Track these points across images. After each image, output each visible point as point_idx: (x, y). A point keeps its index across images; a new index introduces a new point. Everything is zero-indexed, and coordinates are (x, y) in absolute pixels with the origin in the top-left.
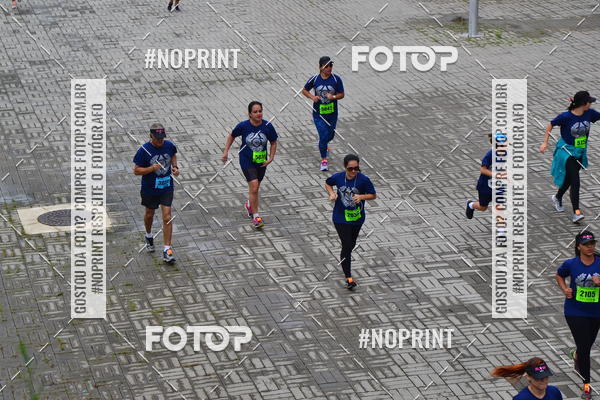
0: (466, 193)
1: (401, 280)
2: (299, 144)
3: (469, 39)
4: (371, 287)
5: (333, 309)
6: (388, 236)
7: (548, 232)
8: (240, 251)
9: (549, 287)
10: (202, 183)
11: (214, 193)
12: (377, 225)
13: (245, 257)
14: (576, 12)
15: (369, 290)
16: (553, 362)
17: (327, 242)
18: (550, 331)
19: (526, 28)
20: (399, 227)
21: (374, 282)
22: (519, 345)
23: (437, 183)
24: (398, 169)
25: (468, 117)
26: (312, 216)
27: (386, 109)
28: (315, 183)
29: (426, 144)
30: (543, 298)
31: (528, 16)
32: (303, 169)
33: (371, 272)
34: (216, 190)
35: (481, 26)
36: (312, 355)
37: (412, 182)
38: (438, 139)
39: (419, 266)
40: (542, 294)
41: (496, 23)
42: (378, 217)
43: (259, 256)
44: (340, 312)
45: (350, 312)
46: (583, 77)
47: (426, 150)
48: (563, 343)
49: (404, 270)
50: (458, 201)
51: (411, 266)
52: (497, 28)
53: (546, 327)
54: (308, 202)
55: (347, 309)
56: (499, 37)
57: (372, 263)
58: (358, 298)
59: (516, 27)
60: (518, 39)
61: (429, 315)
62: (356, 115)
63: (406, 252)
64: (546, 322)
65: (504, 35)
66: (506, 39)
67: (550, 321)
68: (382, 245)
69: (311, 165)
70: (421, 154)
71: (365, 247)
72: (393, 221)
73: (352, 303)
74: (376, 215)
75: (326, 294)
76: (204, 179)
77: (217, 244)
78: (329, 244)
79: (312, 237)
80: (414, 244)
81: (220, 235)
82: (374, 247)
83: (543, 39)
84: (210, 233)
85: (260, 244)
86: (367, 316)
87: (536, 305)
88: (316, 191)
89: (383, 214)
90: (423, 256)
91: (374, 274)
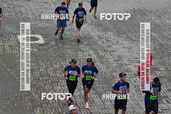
1: (124, 65)
5: (104, 72)
7: (167, 54)
8: (79, 53)
9: (166, 71)
10: (70, 32)
11: (73, 35)
12: (118, 48)
13: (80, 55)
15: (114, 67)
16: (165, 93)
17: (104, 52)
18: (165, 84)
20: (124, 50)
21: (116, 65)
23: (136, 37)
24: (125, 32)
25: (147, 18)
26: (100, 44)
28: (102, 34)
29: (134, 25)
30: (163, 74)
32: (99, 30)
33: (115, 62)
34: (74, 34)
37: (129, 36)
38: (138, 24)
39: (129, 62)
40: (163, 73)
42: (119, 46)
43: (85, 55)
44: (106, 73)
45: (109, 74)
47: (134, 27)
48: (168, 87)
49: (125, 62)
51: (127, 61)
53: (163, 82)
54: (99, 40)
55: (108, 73)
57: (116, 59)
58: (111, 70)
61: (131, 76)
63: (126, 57)
64: (164, 81)
67: (165, 81)
68: (119, 54)
69: (101, 29)
70: (132, 28)
72: (123, 47)
73: (109, 71)
74: (118, 45)
75: (102, 68)
76: (71, 31)
77: (73, 50)
78: (104, 53)
79: (100, 51)
80: (128, 55)
81: (74, 47)
84: (71, 47)
85: (85, 51)
86: (114, 75)
87: (161, 76)
88: (102, 37)
89: (120, 45)
90: (131, 59)
91: (116, 63)
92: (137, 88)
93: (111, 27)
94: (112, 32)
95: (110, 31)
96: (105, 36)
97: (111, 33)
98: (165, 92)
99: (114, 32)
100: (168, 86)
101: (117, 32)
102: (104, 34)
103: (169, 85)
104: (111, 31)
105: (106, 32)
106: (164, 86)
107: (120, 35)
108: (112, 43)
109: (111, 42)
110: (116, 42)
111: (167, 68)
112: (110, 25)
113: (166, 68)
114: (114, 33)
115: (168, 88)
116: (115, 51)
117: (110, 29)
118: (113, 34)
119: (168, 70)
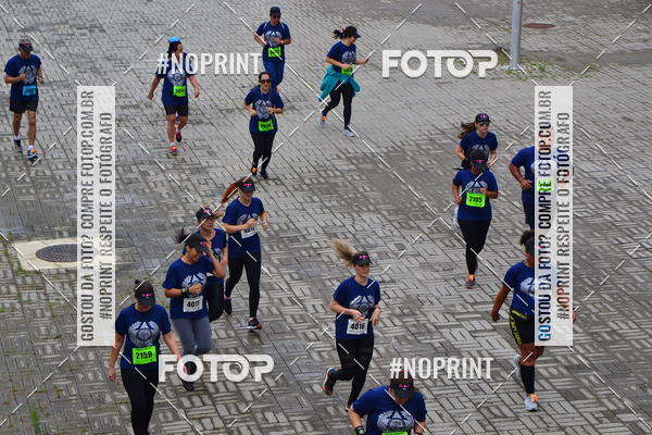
0: (502, 239)
1: (429, 332)
2: (323, 181)
3: (510, 72)
4: (396, 337)
6: (416, 282)
7: (590, 283)
9: (591, 345)
12: (405, 270)
14: (626, 45)
15: (394, 340)
18: (590, 391)
19: (571, 61)
20: (428, 274)
21: (400, 332)
22: (555, 405)
26: (334, 259)
27: (417, 145)
28: (338, 223)
30: (582, 355)
31: (574, 48)
32: (326, 207)
33: (396, 321)
35: (523, 57)
36: (331, 410)
39: (449, 317)
40: (581, 351)
41: (539, 55)
42: (406, 262)
45: (374, 366)
46: (632, 116)
48: (603, 405)
49: (433, 319)
50: (493, 247)
51: (440, 317)
52: (540, 61)
53: (585, 387)
56: (543, 70)
57: (398, 311)
58: (382, 350)
59: (561, 60)
60: (563, 74)
62: (385, 151)
63: (435, 301)
64: (586, 382)
65: (548, 68)
66: (550, 73)
67: (590, 381)
68: (409, 292)
69: (335, 203)
71: (391, 294)
72: (422, 266)
74: (404, 260)
79: (335, 282)
80: (444, 292)
82: (402, 295)
83: (591, 74)
87: (575, 362)
88: (339, 231)
89: (412, 259)
90: (453, 306)
91: (400, 324)
92: (484, 411)
93: (373, 195)
94: (377, 211)
95: (369, 211)
96: (351, 229)
97: (374, 217)
98: (594, 422)
99: (385, 213)
100: (605, 401)
101: (397, 212)
102: (348, 223)
103: (609, 397)
104: (372, 208)
105: (355, 215)
106: (586, 398)
107: (411, 222)
108: (379, 254)
109: (378, 249)
110: (394, 248)
111: (596, 333)
112: (368, 189)
113: (591, 334)
114: (383, 216)
115: (603, 409)
116: (393, 281)
117: (371, 203)
118: (382, 219)
119: (599, 339)
